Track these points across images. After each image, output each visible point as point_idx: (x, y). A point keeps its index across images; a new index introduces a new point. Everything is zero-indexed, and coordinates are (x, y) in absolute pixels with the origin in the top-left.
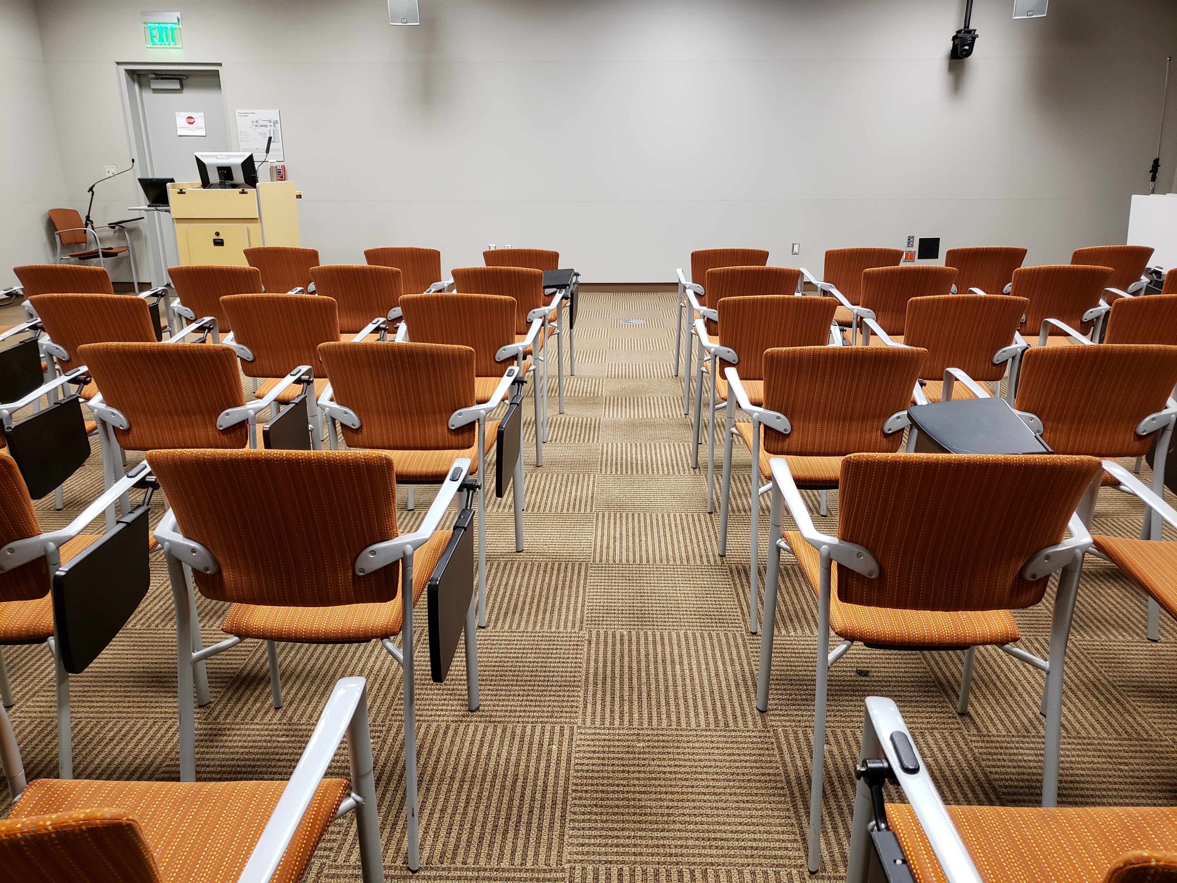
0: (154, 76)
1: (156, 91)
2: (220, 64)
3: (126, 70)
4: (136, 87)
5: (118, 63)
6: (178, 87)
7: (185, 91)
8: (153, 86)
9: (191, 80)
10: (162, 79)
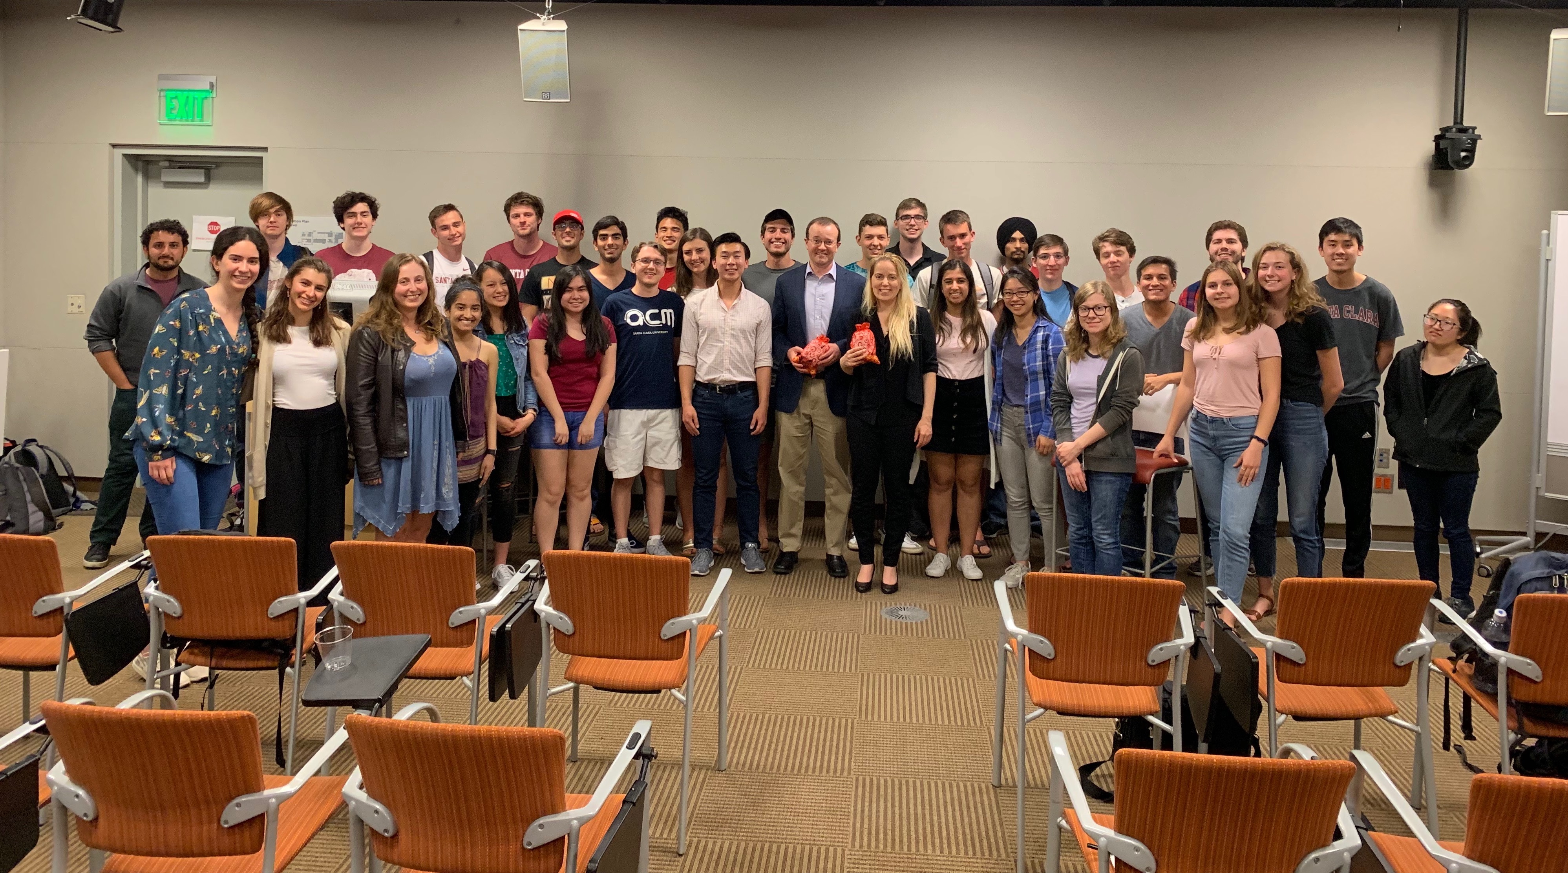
0: (167, 164)
1: (168, 185)
2: (265, 149)
3: (124, 155)
4: (140, 179)
5: (114, 146)
6: (202, 179)
7: (211, 186)
8: (164, 178)
9: (223, 170)
10: (180, 168)
